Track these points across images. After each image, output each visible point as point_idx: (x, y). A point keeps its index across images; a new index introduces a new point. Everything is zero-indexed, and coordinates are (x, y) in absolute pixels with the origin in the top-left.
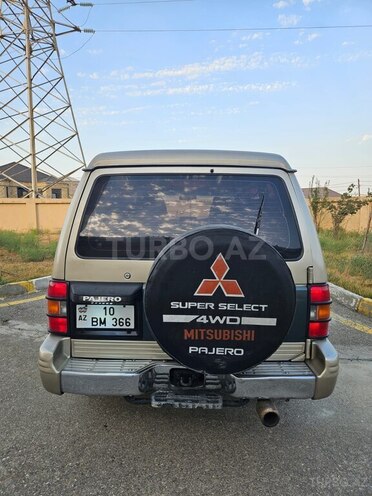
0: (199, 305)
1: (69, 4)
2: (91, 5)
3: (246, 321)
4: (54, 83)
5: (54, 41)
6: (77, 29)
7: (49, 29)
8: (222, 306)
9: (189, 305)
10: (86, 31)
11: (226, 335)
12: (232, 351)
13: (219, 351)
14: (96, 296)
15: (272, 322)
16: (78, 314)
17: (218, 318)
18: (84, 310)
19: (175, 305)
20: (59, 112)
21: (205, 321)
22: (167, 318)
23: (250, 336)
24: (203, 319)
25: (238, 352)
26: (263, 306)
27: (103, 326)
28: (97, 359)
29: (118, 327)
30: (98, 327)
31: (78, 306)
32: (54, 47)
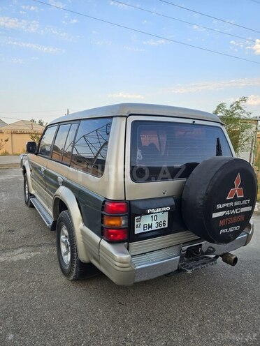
0: (227, 205)
8: (236, 204)
9: (224, 205)
11: (235, 220)
13: (231, 229)
14: (155, 209)
15: (250, 208)
16: (136, 223)
17: (233, 210)
18: (139, 220)
19: (219, 206)
21: (229, 214)
22: (215, 215)
25: (238, 228)
26: (249, 201)
27: (150, 229)
28: (145, 253)
29: (159, 228)
30: (147, 230)
31: (136, 218)
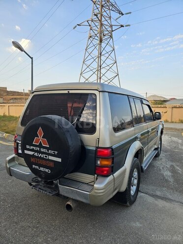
0: (34, 148)
1: (121, 15)
2: (130, 13)
3: (51, 158)
4: (109, 53)
5: (112, 34)
6: (122, 26)
7: (109, 29)
8: (42, 150)
9: (32, 147)
10: (126, 26)
11: (44, 162)
12: (47, 170)
13: (42, 169)
15: (59, 160)
16: (19, 147)
17: (41, 154)
19: (28, 147)
20: (110, 66)
21: (37, 155)
22: (26, 152)
23: (52, 165)
24: (36, 154)
25: (49, 171)
26: (56, 152)
31: (19, 144)
32: (111, 37)
